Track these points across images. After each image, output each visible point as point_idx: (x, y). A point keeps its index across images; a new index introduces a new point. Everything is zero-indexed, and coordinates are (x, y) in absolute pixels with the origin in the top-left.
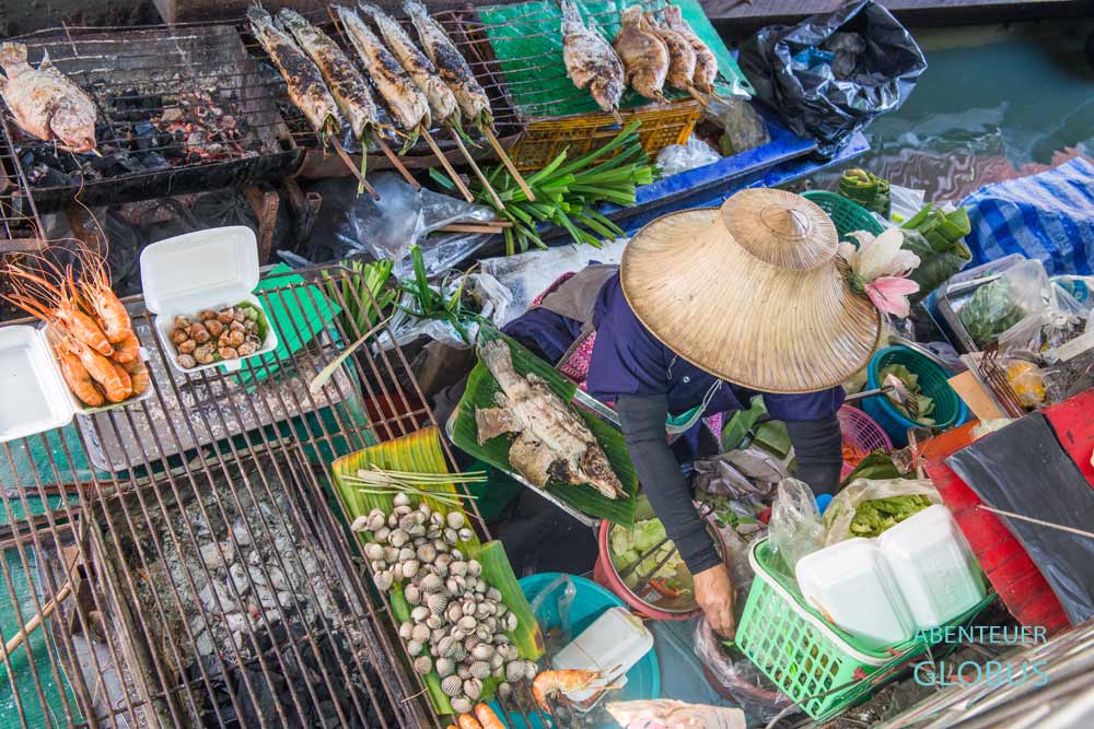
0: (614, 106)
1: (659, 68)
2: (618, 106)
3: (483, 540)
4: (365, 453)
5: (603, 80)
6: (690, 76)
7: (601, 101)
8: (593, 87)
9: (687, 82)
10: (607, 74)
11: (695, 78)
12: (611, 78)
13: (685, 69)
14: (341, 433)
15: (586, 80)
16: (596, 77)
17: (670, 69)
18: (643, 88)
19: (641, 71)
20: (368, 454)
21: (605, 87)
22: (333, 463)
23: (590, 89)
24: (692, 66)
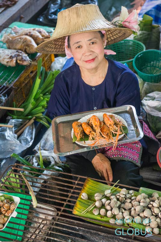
0: (30, 61)
1: (31, 42)
2: (31, 60)
3: (138, 191)
4: (78, 202)
5: (19, 58)
6: (41, 37)
7: (25, 63)
8: (19, 62)
9: (42, 39)
10: (19, 55)
11: (43, 36)
12: (21, 55)
13: (37, 37)
14: (65, 204)
15: (15, 62)
16: (16, 59)
17: (34, 40)
18: (32, 51)
19: (27, 47)
20: (79, 201)
21: (22, 58)
22: (73, 213)
23: (18, 63)
24: (38, 34)
